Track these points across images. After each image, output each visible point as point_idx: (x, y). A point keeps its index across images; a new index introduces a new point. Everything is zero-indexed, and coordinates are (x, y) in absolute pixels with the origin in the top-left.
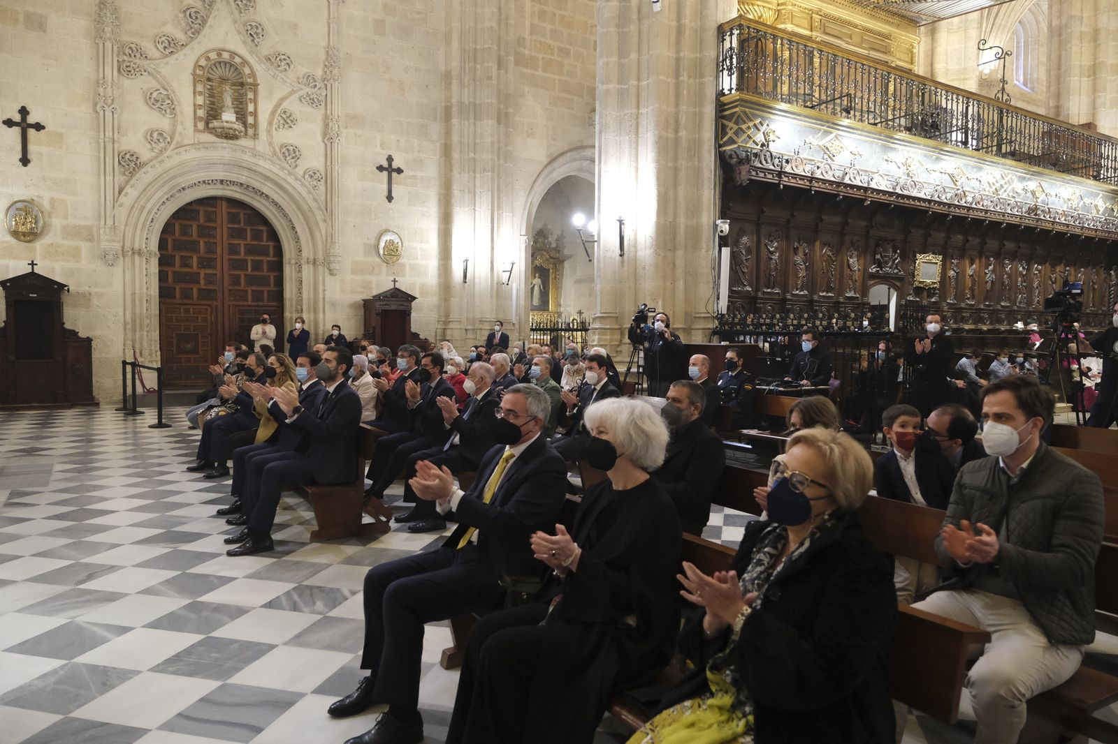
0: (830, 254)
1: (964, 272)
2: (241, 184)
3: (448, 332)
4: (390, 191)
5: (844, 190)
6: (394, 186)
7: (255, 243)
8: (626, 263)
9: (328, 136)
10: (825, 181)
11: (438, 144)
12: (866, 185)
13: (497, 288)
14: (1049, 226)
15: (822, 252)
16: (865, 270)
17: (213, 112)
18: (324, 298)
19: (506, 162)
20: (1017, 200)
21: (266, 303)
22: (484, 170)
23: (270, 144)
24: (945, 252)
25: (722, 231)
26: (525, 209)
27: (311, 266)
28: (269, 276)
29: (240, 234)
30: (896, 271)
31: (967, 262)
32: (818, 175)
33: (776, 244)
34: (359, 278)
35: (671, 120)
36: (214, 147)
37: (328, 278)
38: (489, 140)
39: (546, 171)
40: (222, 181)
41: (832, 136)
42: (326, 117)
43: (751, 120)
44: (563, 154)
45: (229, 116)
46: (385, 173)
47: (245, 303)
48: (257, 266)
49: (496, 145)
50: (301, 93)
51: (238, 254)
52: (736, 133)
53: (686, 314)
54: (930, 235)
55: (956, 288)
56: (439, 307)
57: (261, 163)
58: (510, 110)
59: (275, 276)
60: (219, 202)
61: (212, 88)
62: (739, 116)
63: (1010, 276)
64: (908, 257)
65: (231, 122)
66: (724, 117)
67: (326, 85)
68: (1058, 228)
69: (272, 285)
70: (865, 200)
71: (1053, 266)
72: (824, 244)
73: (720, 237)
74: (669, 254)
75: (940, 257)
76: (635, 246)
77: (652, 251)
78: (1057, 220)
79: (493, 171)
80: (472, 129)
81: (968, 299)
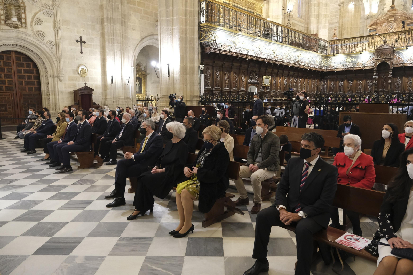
0: (236, 76)
1: (278, 81)
2: (21, 46)
3: (107, 102)
4: (81, 50)
5: (240, 55)
6: (83, 48)
7: (28, 69)
8: (170, 79)
9: (56, 28)
10: (234, 52)
11: (99, 33)
12: (246, 54)
13: (124, 86)
14: (302, 67)
15: (233, 75)
16: (247, 81)
17: (8, 17)
18: (58, 90)
19: (125, 40)
20: (293, 58)
21: (34, 92)
22: (117, 43)
23: (32, 31)
24: (272, 75)
25: (201, 69)
26: (133, 57)
27: (52, 78)
28: (35, 82)
29: (22, 65)
30: (257, 81)
31: (278, 78)
32: (231, 50)
33: (219, 73)
34: (71, 82)
35: (184, 31)
36: (9, 31)
37: (59, 82)
38: (119, 32)
39: (140, 43)
40: (13, 45)
41: (236, 38)
42: (54, 21)
43: (210, 32)
44: (146, 37)
45: (14, 19)
46: (79, 43)
47: (26, 92)
48: (29, 77)
49: (121, 34)
50: (44, 11)
51: (22, 73)
52: (205, 36)
53: (190, 96)
54: (267, 70)
55: (275, 86)
56: (102, 93)
57: (29, 38)
58: (126, 21)
59: (37, 82)
60: (11, 53)
61: (6, 7)
62: (206, 31)
63: (291, 83)
64: (260, 76)
65: (16, 22)
66: (201, 31)
67: (54, 8)
68: (305, 67)
69: (36, 85)
70: (246, 59)
71: (304, 79)
72: (234, 73)
73: (201, 71)
74: (185, 76)
75: (270, 77)
76: (173, 73)
77: (179, 75)
78: (305, 65)
79: (121, 43)
80: (112, 27)
81: (279, 90)
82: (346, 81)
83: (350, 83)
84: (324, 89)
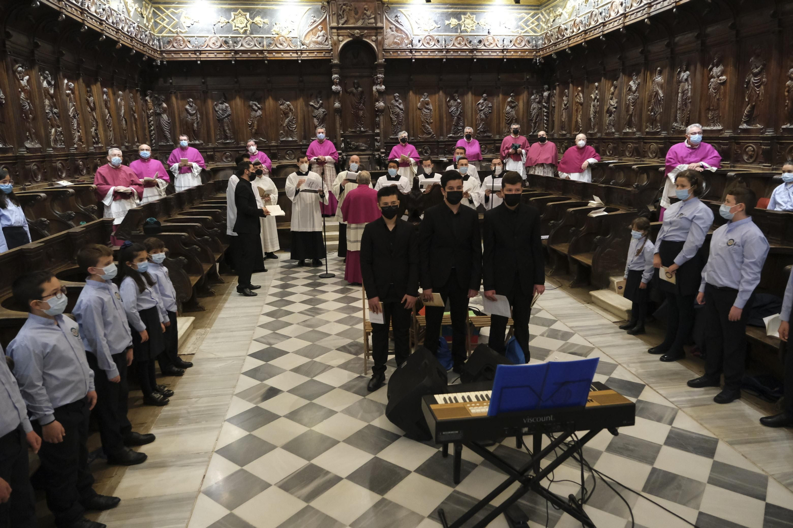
71: (88, 84)
82: (238, 101)
83: (255, 107)
84: (159, 127)
